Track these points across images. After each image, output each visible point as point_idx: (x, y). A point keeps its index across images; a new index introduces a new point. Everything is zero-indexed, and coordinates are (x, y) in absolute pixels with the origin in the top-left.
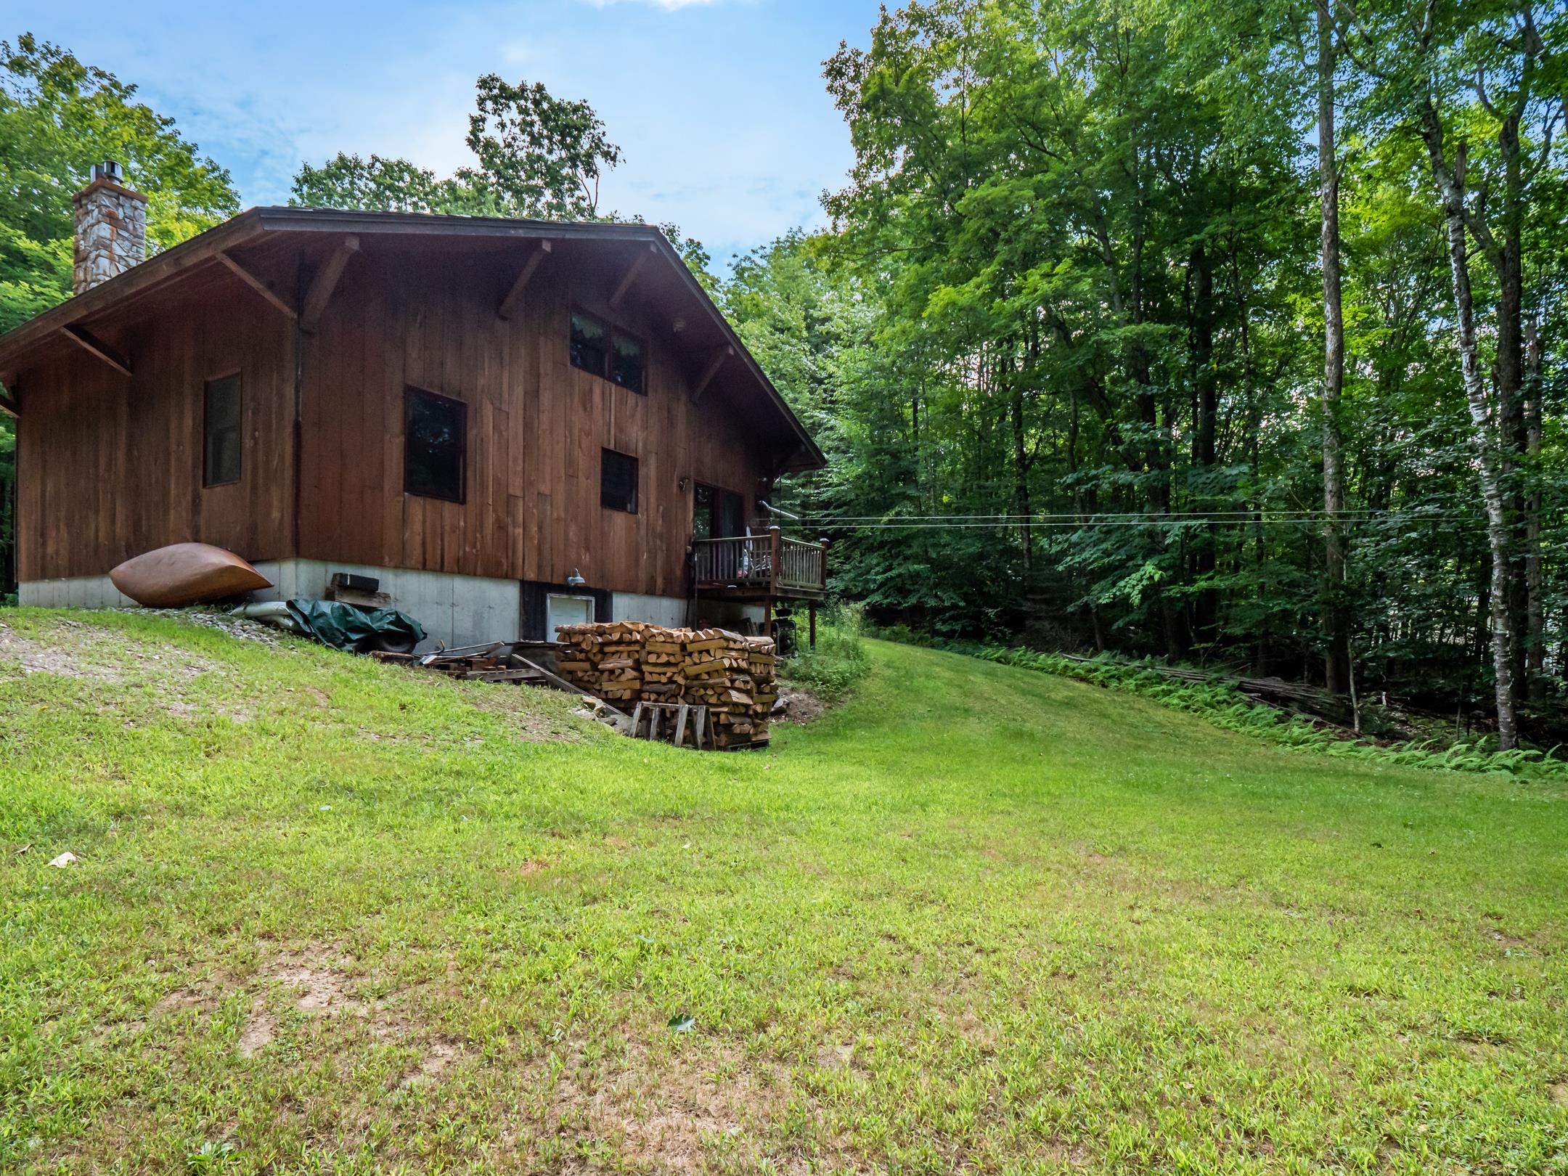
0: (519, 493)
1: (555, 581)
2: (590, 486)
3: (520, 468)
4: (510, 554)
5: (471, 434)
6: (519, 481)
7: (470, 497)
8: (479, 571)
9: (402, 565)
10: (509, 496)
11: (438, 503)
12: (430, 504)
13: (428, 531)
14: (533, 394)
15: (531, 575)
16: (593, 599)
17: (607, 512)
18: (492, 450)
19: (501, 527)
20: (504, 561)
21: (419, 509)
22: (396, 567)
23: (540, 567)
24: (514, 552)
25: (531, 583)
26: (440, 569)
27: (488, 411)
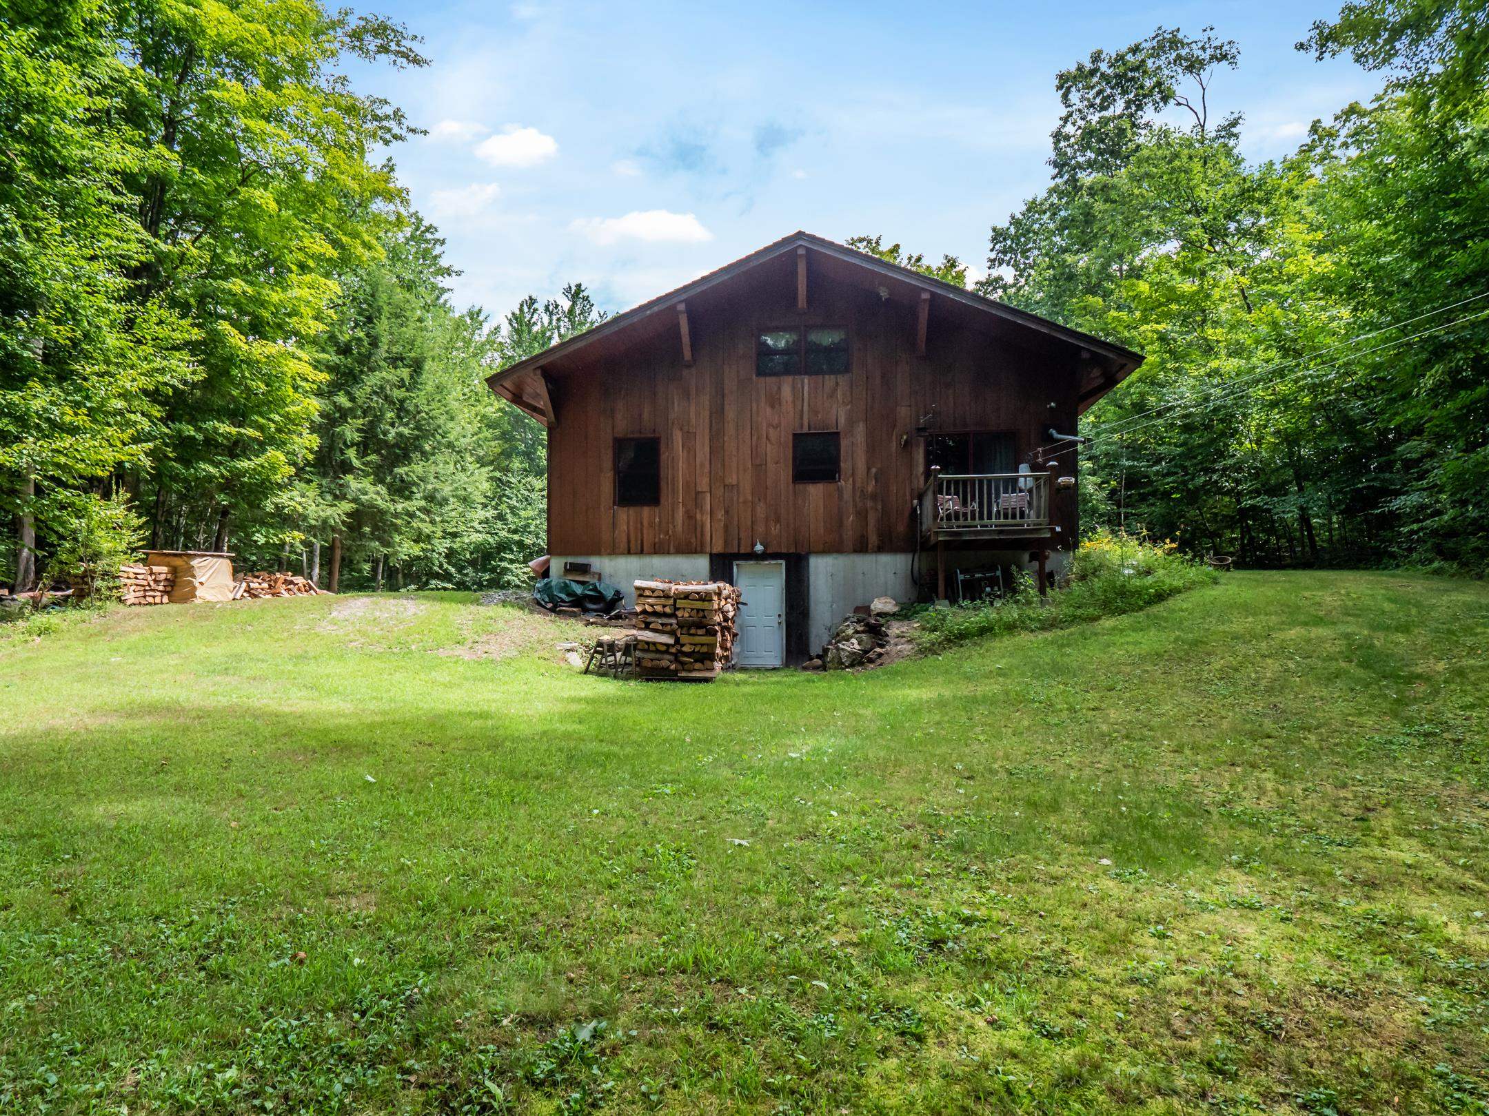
0: (706, 489)
1: (742, 551)
2: (780, 470)
3: (707, 470)
4: (699, 535)
5: (664, 457)
6: (706, 480)
7: (663, 500)
8: (672, 549)
9: (613, 551)
10: (697, 493)
11: (638, 509)
12: (632, 511)
13: (632, 528)
14: (718, 413)
15: (718, 548)
16: (783, 562)
17: (800, 487)
18: (681, 465)
19: (690, 517)
20: (693, 540)
21: (625, 516)
22: (610, 554)
23: (726, 542)
24: (702, 534)
25: (718, 555)
26: (641, 552)
27: (678, 436)
